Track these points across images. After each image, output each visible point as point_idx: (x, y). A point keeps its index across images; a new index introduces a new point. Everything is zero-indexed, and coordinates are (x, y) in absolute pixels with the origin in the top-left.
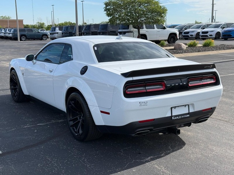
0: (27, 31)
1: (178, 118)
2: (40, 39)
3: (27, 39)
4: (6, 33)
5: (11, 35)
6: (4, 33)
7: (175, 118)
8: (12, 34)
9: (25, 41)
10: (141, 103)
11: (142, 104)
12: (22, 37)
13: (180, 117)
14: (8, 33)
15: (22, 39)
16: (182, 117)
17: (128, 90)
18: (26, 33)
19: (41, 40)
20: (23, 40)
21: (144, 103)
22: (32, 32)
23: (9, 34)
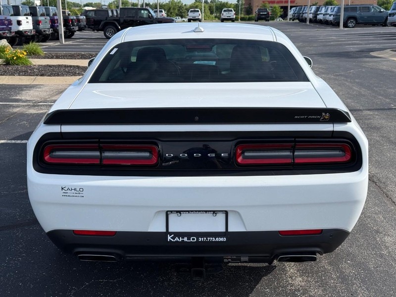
0: (360, 10)
1: (185, 239)
2: (381, 25)
3: (359, 23)
4: (327, 14)
5: (331, 18)
6: (324, 15)
7: (177, 239)
8: (334, 15)
9: (353, 27)
10: (66, 189)
11: (68, 191)
12: (349, 22)
13: (193, 239)
14: (328, 14)
15: (349, 25)
16: (200, 239)
17: (54, 154)
18: (357, 14)
19: (383, 26)
20: (351, 26)
21: (73, 191)
22: (369, 11)
23: (330, 15)
